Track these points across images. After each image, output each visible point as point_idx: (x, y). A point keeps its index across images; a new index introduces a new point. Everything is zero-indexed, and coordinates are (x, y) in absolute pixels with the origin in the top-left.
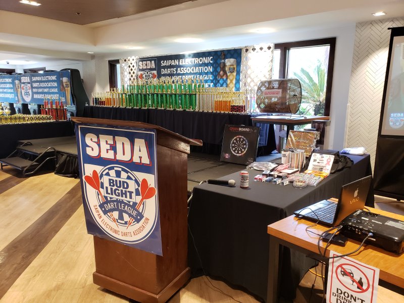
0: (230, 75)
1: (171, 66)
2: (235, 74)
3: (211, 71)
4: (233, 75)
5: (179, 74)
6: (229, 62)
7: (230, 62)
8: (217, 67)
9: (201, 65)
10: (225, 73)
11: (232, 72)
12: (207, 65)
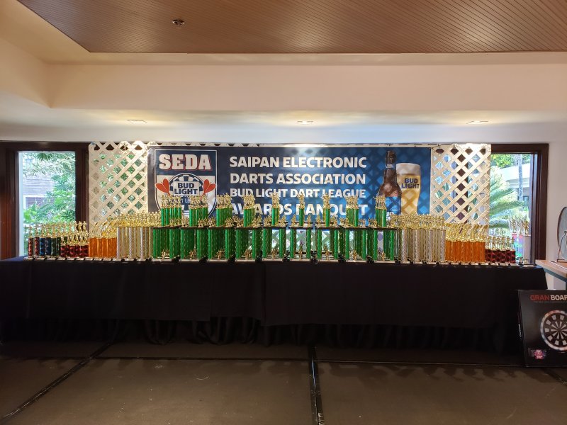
0: (406, 192)
2: (418, 190)
3: (364, 181)
4: (414, 192)
5: (281, 186)
6: (404, 169)
7: (407, 169)
8: (377, 177)
10: (395, 187)
11: (410, 187)
12: (353, 171)
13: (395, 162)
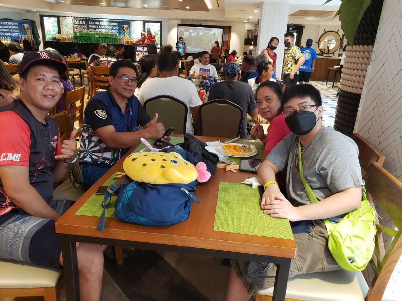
1: (95, 24)
3: (117, 28)
4: (127, 31)
5: (100, 28)
6: (125, 26)
8: (120, 27)
9: (111, 26)
10: (124, 30)
12: (115, 26)
13: (123, 24)
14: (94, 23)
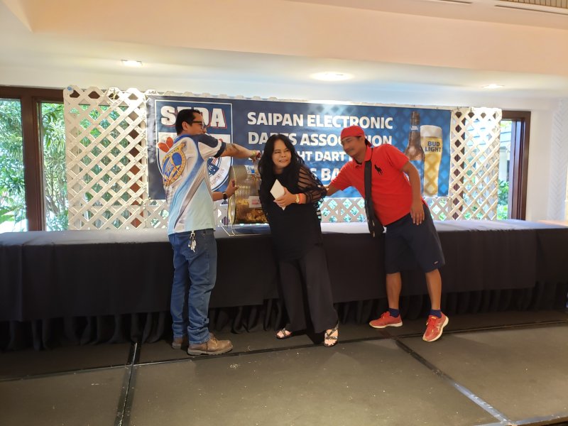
0: (429, 155)
4: (436, 156)
5: (305, 148)
7: (429, 131)
10: (419, 150)
11: (433, 150)
12: (380, 132)
13: (419, 124)
14: (275, 119)
